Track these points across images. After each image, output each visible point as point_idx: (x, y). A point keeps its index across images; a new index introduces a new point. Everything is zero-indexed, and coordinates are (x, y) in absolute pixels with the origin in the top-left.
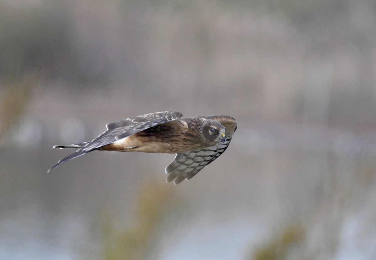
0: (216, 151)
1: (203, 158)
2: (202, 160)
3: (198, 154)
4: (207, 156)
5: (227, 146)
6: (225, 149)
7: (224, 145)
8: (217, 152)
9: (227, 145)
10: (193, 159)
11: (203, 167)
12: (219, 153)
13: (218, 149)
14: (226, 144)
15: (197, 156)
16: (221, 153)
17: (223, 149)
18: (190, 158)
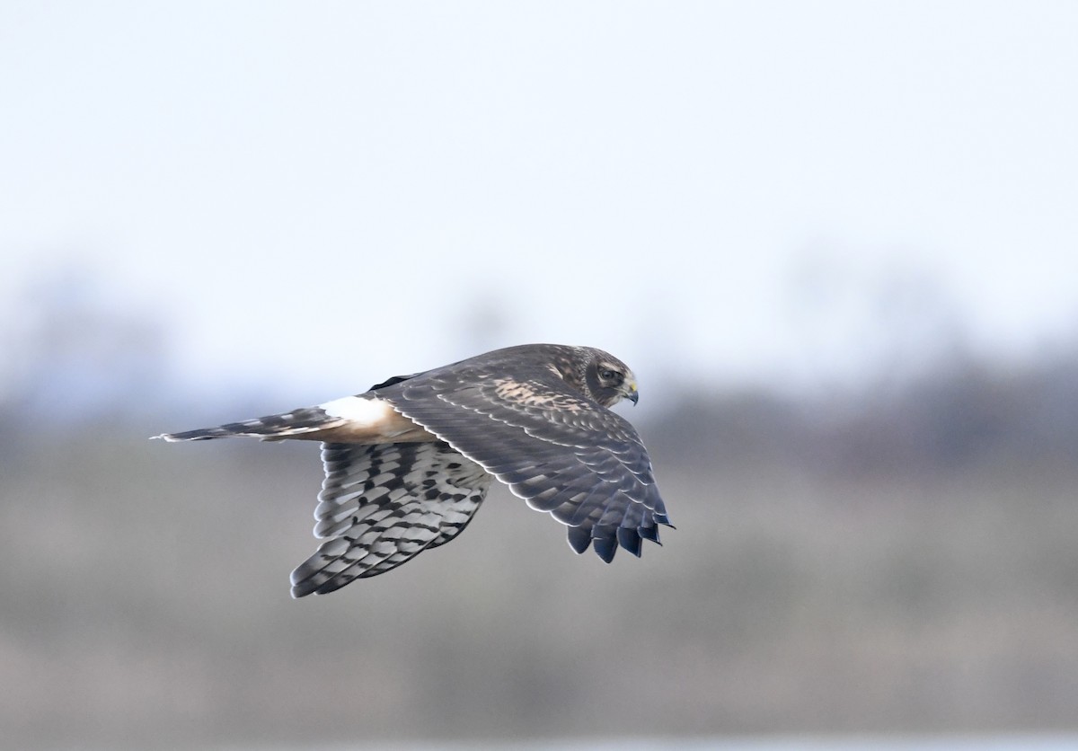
0: (434, 530)
1: (396, 545)
2: (395, 550)
3: (385, 535)
4: (408, 541)
5: (467, 518)
6: (461, 527)
7: (461, 512)
8: (438, 534)
9: (471, 515)
10: (367, 547)
11: (392, 568)
12: (444, 535)
13: (442, 524)
14: (468, 513)
15: (381, 539)
16: (448, 538)
17: (457, 525)
18: (361, 546)
